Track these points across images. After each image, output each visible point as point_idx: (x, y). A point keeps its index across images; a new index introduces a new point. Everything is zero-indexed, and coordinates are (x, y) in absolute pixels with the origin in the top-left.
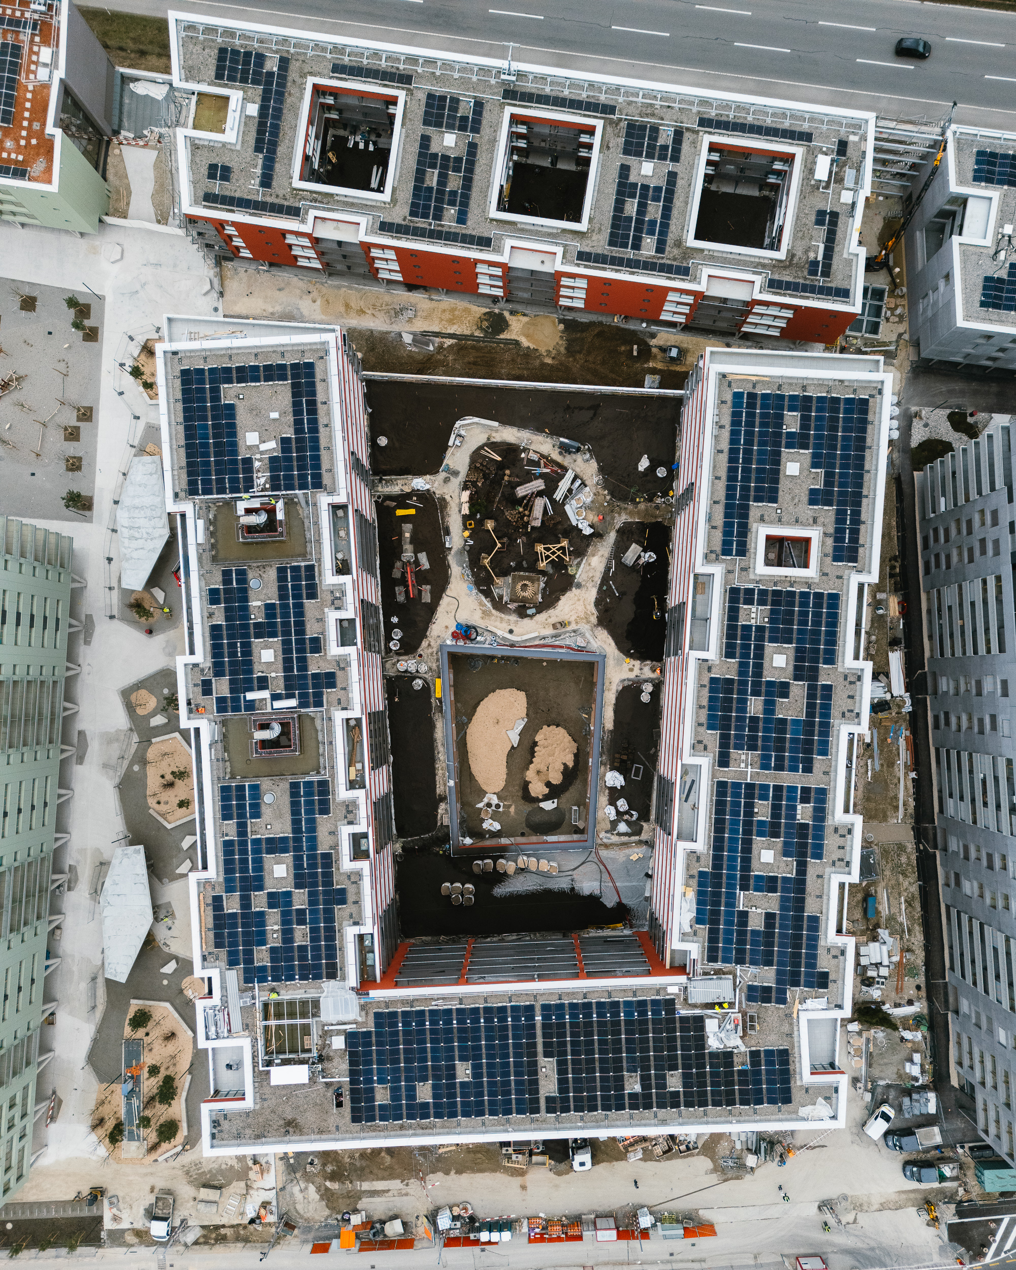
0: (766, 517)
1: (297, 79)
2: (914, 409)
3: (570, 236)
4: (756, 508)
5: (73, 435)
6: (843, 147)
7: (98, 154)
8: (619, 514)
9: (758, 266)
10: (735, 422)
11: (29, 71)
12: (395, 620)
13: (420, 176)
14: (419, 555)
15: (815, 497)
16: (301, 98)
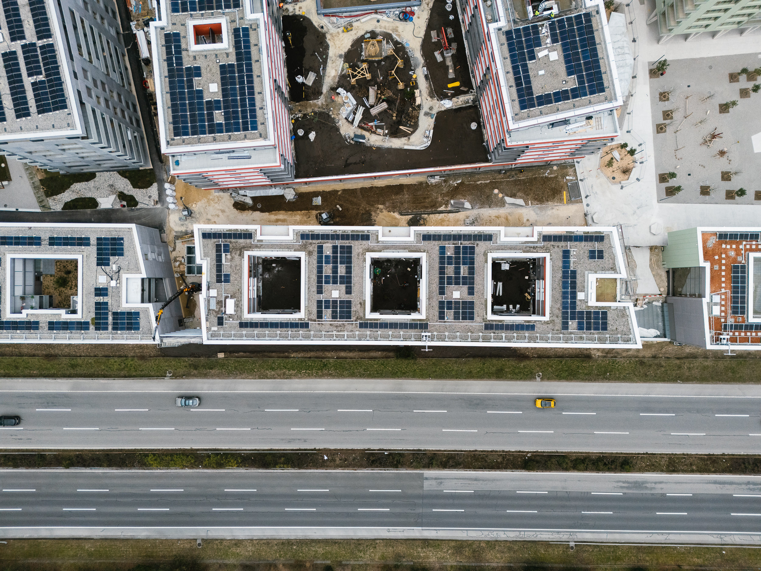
0: (225, 56)
1: (555, 318)
2: (159, 206)
3: (375, 249)
4: (232, 60)
5: (667, 115)
6: (220, 322)
7: (673, 286)
8: (322, 104)
9: (260, 246)
10: (253, 111)
11: (725, 300)
12: (452, 17)
13: (472, 271)
14: (441, 59)
15: (197, 71)
16: (551, 308)
